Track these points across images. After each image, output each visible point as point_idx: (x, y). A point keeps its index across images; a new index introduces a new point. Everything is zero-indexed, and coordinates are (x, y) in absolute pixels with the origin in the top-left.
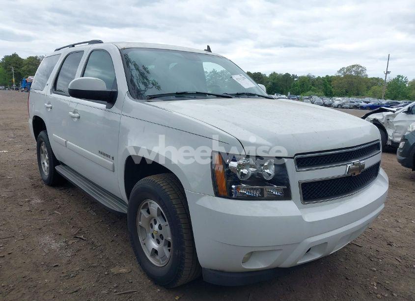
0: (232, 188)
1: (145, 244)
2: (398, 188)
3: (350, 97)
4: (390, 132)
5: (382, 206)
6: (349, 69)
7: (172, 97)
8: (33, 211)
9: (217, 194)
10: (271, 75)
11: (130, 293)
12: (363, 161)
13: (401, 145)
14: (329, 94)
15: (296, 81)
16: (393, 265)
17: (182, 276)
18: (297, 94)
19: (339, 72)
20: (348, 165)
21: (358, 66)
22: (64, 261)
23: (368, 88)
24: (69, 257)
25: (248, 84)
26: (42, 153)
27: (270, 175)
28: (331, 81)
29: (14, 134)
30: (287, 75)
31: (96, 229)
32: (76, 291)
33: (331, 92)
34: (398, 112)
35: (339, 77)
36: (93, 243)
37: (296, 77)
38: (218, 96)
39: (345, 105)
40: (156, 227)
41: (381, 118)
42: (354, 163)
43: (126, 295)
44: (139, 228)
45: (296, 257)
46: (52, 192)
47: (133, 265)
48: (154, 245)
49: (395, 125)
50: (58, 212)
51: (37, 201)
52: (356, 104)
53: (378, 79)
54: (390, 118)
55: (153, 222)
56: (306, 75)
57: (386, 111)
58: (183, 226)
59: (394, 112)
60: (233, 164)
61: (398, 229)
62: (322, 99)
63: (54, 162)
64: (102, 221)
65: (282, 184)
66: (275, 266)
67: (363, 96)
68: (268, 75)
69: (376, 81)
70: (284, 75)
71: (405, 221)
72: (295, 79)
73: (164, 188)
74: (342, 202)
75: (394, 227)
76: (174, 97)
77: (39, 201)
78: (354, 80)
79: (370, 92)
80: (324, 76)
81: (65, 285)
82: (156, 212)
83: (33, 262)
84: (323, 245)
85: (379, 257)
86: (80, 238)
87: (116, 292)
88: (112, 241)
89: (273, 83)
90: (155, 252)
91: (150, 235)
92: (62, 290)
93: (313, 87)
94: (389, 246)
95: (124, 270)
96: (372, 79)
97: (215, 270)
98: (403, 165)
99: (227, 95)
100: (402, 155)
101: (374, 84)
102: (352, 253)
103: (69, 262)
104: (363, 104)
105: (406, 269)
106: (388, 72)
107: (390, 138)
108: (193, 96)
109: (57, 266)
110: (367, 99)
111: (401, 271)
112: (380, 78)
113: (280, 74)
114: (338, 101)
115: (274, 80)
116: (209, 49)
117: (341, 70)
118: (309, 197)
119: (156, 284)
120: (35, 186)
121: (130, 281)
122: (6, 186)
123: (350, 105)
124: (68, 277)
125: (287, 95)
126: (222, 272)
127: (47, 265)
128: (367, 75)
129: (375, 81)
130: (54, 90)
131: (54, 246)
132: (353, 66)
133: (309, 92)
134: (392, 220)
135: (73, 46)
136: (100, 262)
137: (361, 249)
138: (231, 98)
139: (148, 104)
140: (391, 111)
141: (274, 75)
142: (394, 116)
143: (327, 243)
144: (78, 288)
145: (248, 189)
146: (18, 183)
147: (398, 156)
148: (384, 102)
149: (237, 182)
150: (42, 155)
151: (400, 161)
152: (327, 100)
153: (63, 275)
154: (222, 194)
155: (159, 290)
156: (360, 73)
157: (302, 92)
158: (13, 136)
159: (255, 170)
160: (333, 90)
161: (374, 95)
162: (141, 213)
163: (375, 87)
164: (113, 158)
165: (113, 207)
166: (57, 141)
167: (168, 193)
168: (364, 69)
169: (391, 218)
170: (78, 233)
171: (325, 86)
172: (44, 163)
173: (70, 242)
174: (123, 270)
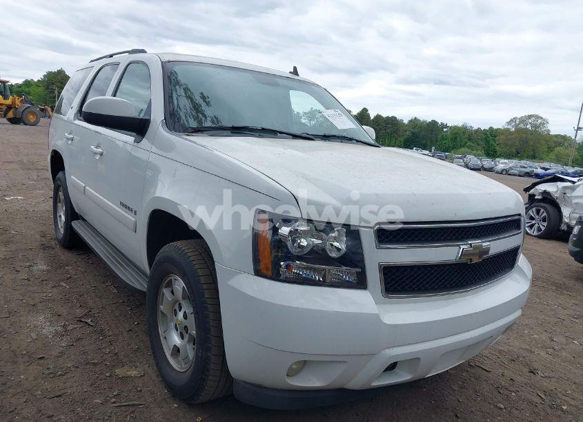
0: (281, 266)
1: (165, 338)
2: (565, 292)
3: (521, 158)
4: (566, 212)
5: (518, 313)
6: (523, 120)
7: (225, 132)
8: (32, 279)
9: (258, 273)
10: (411, 121)
11: (134, 405)
12: (488, 243)
13: (576, 230)
14: (492, 154)
15: (445, 132)
16: (530, 402)
17: (207, 388)
18: (445, 151)
19: (509, 123)
20: (462, 247)
21: (538, 117)
22: (55, 353)
23: (550, 149)
24: (63, 347)
25: (345, 124)
26: (60, 202)
27: (339, 250)
28: (495, 136)
29: (38, 176)
30: (434, 123)
31: (112, 311)
32: (60, 396)
33: (495, 151)
34: (580, 183)
35: (508, 130)
36: (102, 330)
37: (446, 126)
38: (295, 137)
39: (512, 171)
40: (181, 315)
41: (555, 190)
42: (471, 244)
43: (127, 408)
44: (160, 315)
45: (368, 376)
46: (65, 255)
47: (149, 367)
48: (176, 339)
49: (574, 201)
50: (65, 285)
51: (41, 266)
52: (528, 170)
53: (564, 137)
54: (567, 191)
55: (177, 307)
56: (460, 124)
57: (562, 180)
58: (211, 316)
59: (574, 182)
60: (285, 230)
61: (550, 351)
62: (481, 160)
63: (73, 215)
64: (123, 302)
65: (355, 266)
66: (337, 385)
67: (542, 159)
68: (406, 122)
69: (562, 140)
70: (430, 123)
71: (564, 340)
72: (445, 130)
73: (192, 258)
74: (450, 301)
75: (544, 347)
76: (229, 132)
77: (44, 267)
78: (530, 137)
79: (552, 156)
80: (487, 128)
81: (47, 385)
82: (181, 293)
83: (11, 349)
84: (414, 361)
85: (512, 389)
86: (86, 322)
87: (114, 403)
88: (130, 330)
89: (413, 133)
90: (176, 350)
91: (173, 325)
92: (39, 392)
93: (469, 143)
94: (532, 374)
95: (135, 372)
96: (556, 136)
97: (251, 384)
98: (576, 260)
99: (308, 136)
100: (575, 244)
101: (560, 144)
102: (473, 379)
103: (62, 354)
104: (540, 171)
105: (549, 411)
106: (579, 129)
107: (566, 220)
108: (258, 134)
109: (43, 358)
110: (546, 165)
111: (542, 413)
112: (568, 135)
113: (424, 122)
114: (502, 164)
115: (414, 128)
116: (295, 72)
117: (512, 120)
118: (396, 288)
119: (173, 397)
120: (44, 247)
121: (139, 389)
122: (6, 243)
123: (520, 172)
124: (54, 375)
125: (430, 151)
126: (260, 386)
127: (29, 357)
128: (549, 131)
129: (560, 140)
130: (79, 115)
131: (48, 330)
132: (530, 117)
133: (463, 150)
134: (544, 337)
135: (111, 56)
136: (105, 357)
137: (489, 375)
138: (312, 140)
139: (186, 139)
140: (570, 181)
141: (414, 122)
142: (573, 189)
143: (418, 359)
144: (63, 392)
145: (303, 268)
146: (24, 240)
147: (570, 246)
148: (571, 170)
149: (289, 257)
150: (59, 205)
151: (573, 254)
152: (487, 163)
153: (47, 372)
154: (265, 272)
155: (176, 405)
156: (539, 127)
157: (453, 148)
158: (35, 178)
159: (320, 242)
160: (497, 148)
161: (558, 160)
162: (163, 294)
163: (558, 149)
164: (135, 212)
165: (133, 283)
166: (75, 185)
167: (196, 267)
168: (545, 122)
169: (544, 333)
170: (85, 315)
171: (487, 142)
172: (60, 216)
173: (70, 327)
174: (133, 373)
